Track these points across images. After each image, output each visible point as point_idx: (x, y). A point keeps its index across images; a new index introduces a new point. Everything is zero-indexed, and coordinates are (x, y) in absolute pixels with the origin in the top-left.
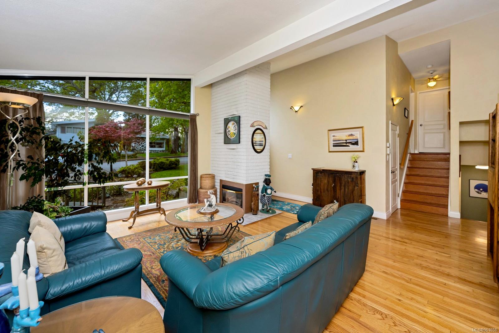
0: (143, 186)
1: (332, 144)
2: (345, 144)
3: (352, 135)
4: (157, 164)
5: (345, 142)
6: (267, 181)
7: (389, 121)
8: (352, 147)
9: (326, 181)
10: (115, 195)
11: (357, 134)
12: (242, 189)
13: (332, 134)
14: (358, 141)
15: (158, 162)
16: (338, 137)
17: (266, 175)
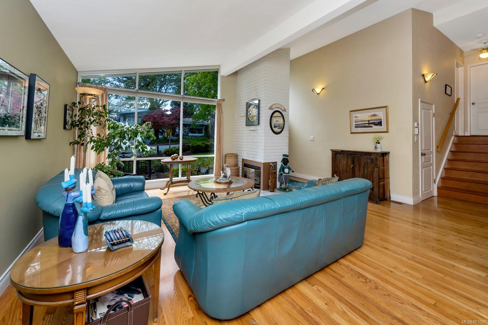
0: (175, 161)
1: (354, 125)
2: (368, 125)
3: (375, 115)
4: (194, 146)
5: (368, 122)
6: (285, 161)
7: (419, 100)
8: (375, 128)
9: (345, 162)
10: (159, 171)
11: (381, 114)
12: (260, 168)
13: (355, 114)
14: (381, 122)
15: (195, 145)
16: (360, 117)
17: (284, 155)
